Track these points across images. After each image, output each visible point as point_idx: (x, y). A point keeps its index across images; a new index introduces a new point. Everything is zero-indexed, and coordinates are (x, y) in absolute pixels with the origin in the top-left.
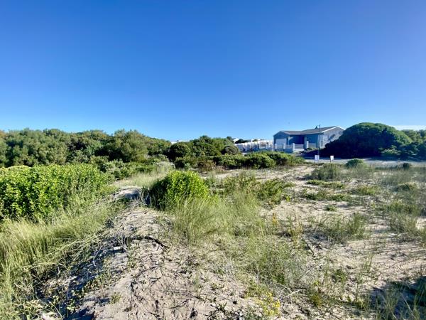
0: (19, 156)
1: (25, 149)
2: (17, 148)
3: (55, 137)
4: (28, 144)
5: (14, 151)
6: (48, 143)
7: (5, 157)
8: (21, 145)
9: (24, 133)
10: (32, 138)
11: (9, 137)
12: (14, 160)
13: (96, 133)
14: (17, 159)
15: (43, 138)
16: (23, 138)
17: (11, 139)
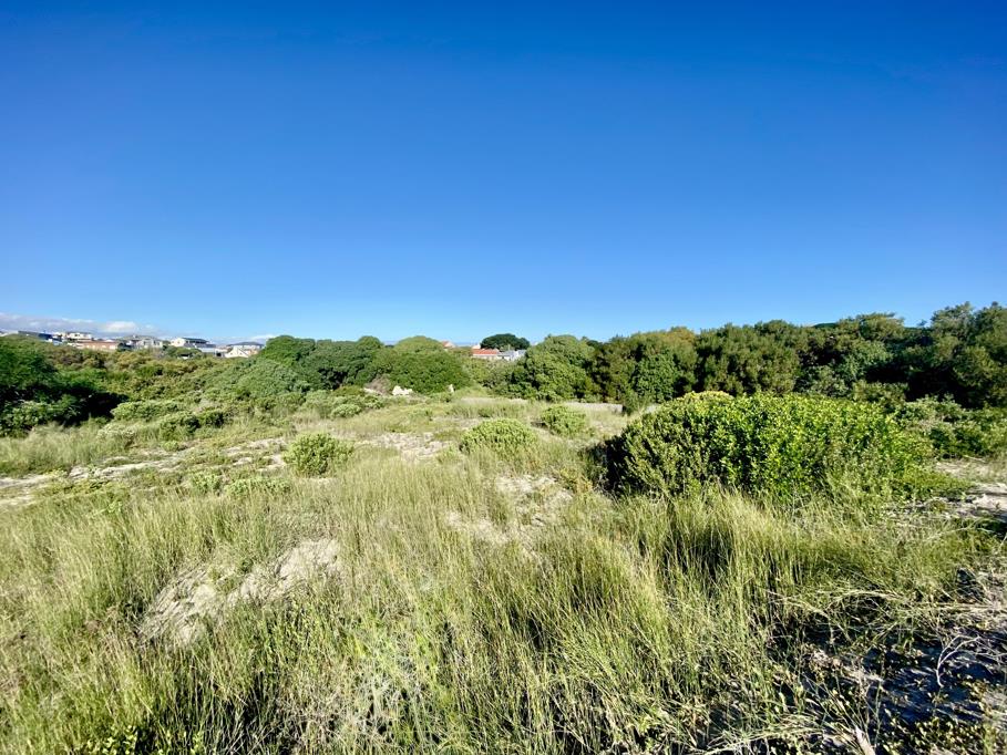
0: (713, 375)
1: (724, 362)
2: (711, 360)
3: (777, 339)
4: (730, 352)
5: (706, 365)
6: (763, 349)
7: (692, 375)
8: (718, 353)
9: (723, 334)
10: (736, 341)
11: (700, 340)
12: (706, 380)
13: (873, 323)
14: (710, 380)
15: (755, 341)
16: (721, 340)
17: (704, 344)
